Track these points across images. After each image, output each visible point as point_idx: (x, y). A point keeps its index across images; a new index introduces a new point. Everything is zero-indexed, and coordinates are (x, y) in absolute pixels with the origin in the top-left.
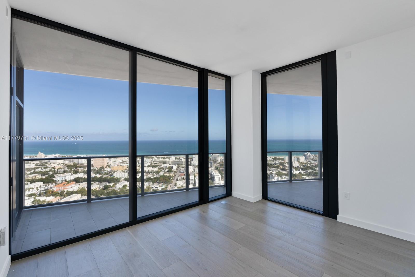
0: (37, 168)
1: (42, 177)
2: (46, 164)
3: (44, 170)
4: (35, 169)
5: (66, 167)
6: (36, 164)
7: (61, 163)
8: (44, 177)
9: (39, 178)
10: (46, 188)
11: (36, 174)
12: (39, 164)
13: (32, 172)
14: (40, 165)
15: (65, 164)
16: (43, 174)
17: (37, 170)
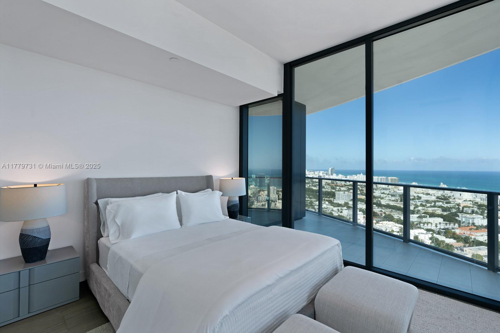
0: (438, 201)
1: (443, 213)
2: (449, 198)
3: (446, 205)
4: (435, 202)
5: (476, 207)
6: (438, 196)
7: (469, 200)
8: (445, 213)
9: (440, 213)
10: (446, 227)
11: (436, 208)
12: (440, 196)
13: (432, 205)
14: (442, 199)
15: (474, 202)
16: (444, 210)
17: (437, 204)
